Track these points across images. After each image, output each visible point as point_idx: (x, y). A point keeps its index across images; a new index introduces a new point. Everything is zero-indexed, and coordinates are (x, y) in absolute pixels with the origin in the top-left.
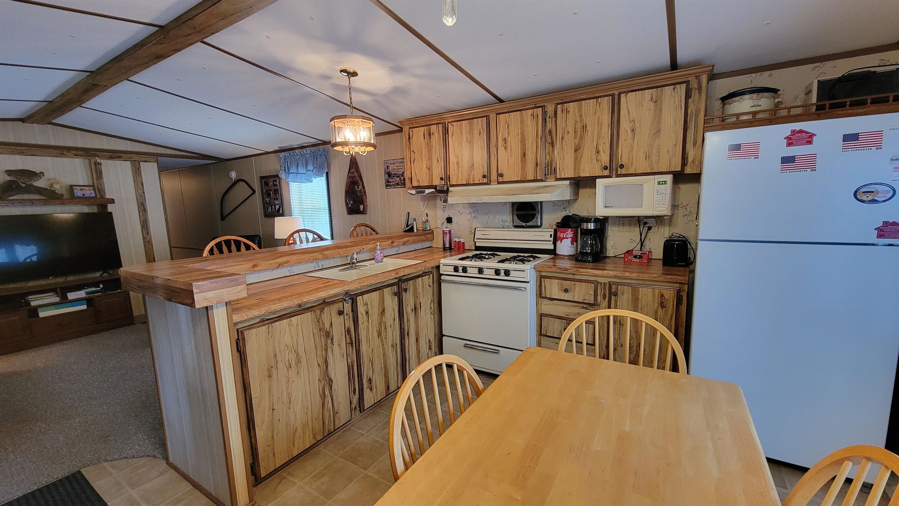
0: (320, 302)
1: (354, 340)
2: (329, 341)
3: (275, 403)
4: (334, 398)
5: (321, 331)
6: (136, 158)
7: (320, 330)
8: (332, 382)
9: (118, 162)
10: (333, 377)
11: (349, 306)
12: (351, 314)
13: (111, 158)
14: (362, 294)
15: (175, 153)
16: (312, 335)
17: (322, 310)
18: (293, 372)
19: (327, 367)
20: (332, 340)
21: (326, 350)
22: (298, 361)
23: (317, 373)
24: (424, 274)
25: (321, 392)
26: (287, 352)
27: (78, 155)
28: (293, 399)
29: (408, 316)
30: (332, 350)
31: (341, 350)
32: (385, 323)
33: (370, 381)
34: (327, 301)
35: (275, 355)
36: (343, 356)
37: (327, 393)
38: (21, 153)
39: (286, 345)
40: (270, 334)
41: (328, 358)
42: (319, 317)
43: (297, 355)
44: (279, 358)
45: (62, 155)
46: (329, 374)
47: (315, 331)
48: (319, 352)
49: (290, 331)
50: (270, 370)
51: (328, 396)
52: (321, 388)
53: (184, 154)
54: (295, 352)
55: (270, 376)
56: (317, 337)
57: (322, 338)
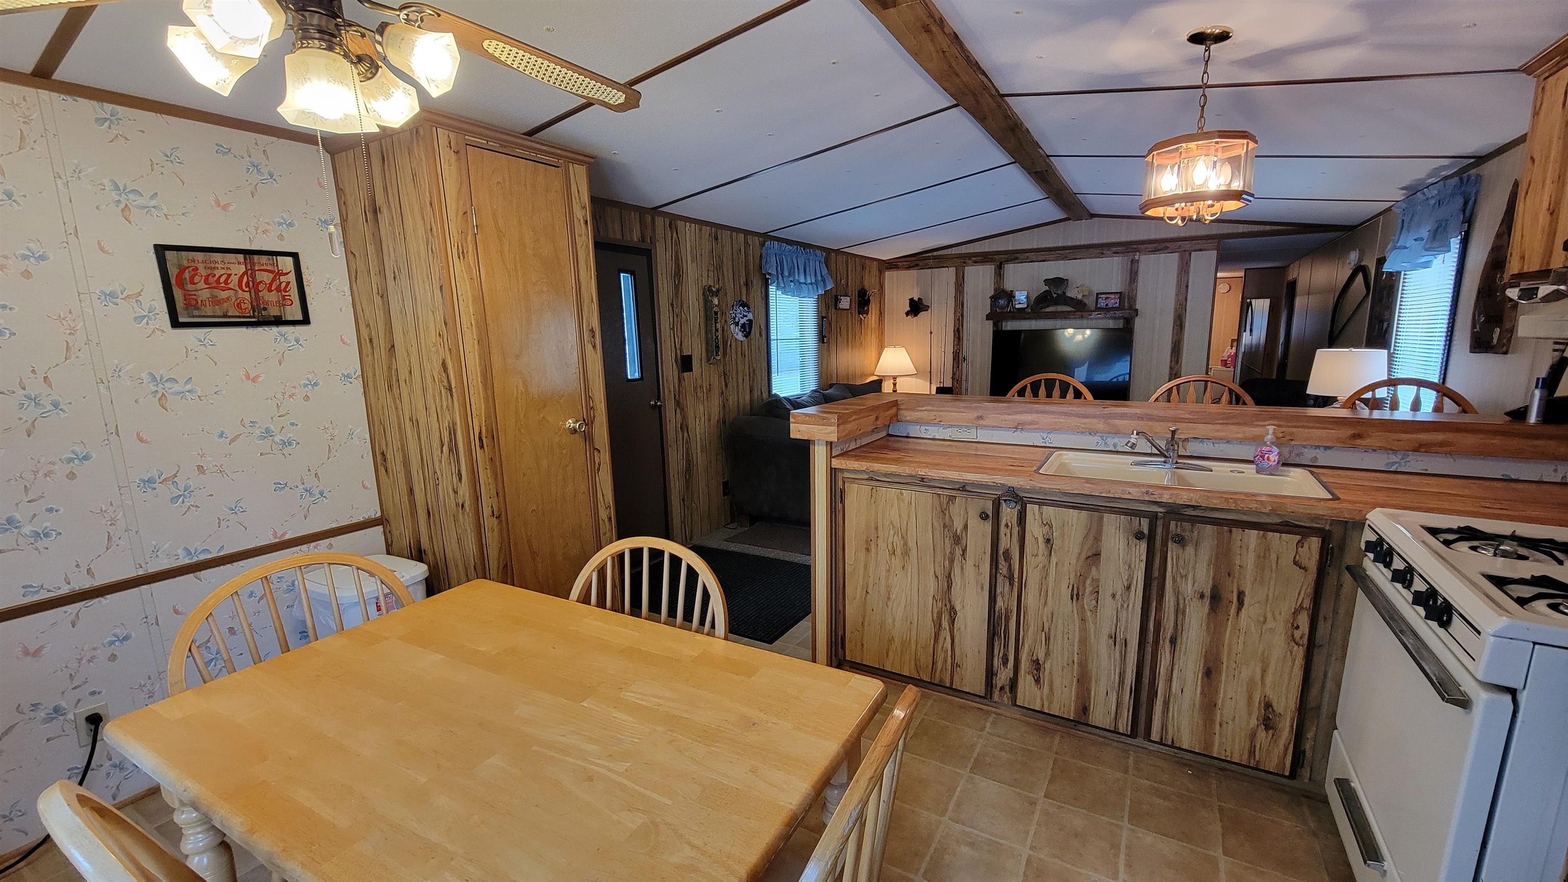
0: (957, 487)
1: (1016, 575)
2: (958, 552)
3: (870, 586)
4: (956, 640)
5: (946, 530)
6: (1187, 245)
7: (945, 526)
8: (955, 613)
9: (1163, 256)
10: (958, 608)
11: (1014, 515)
12: (1016, 530)
13: (1155, 251)
14: (1041, 503)
15: (1261, 229)
16: (930, 527)
17: (952, 499)
18: (896, 562)
19: (949, 587)
20: (964, 551)
21: (952, 561)
22: (906, 553)
23: (931, 586)
24: (1286, 527)
25: (935, 615)
26: (892, 532)
27: (1118, 253)
28: (893, 597)
29: (1181, 601)
30: (962, 568)
31: (979, 575)
32: (1096, 581)
33: (1037, 665)
34: (968, 488)
35: (877, 528)
36: (982, 588)
37: (945, 624)
38: (1065, 258)
39: (892, 523)
40: (873, 499)
41: (952, 574)
42: (945, 506)
43: (906, 544)
44: (881, 533)
45: (1101, 255)
46: (953, 599)
47: (935, 524)
48: (939, 557)
49: (899, 506)
50: (868, 542)
51: (945, 629)
52: (936, 611)
53: (1268, 228)
54: (903, 537)
55: (867, 550)
56: (937, 534)
57: (947, 540)
